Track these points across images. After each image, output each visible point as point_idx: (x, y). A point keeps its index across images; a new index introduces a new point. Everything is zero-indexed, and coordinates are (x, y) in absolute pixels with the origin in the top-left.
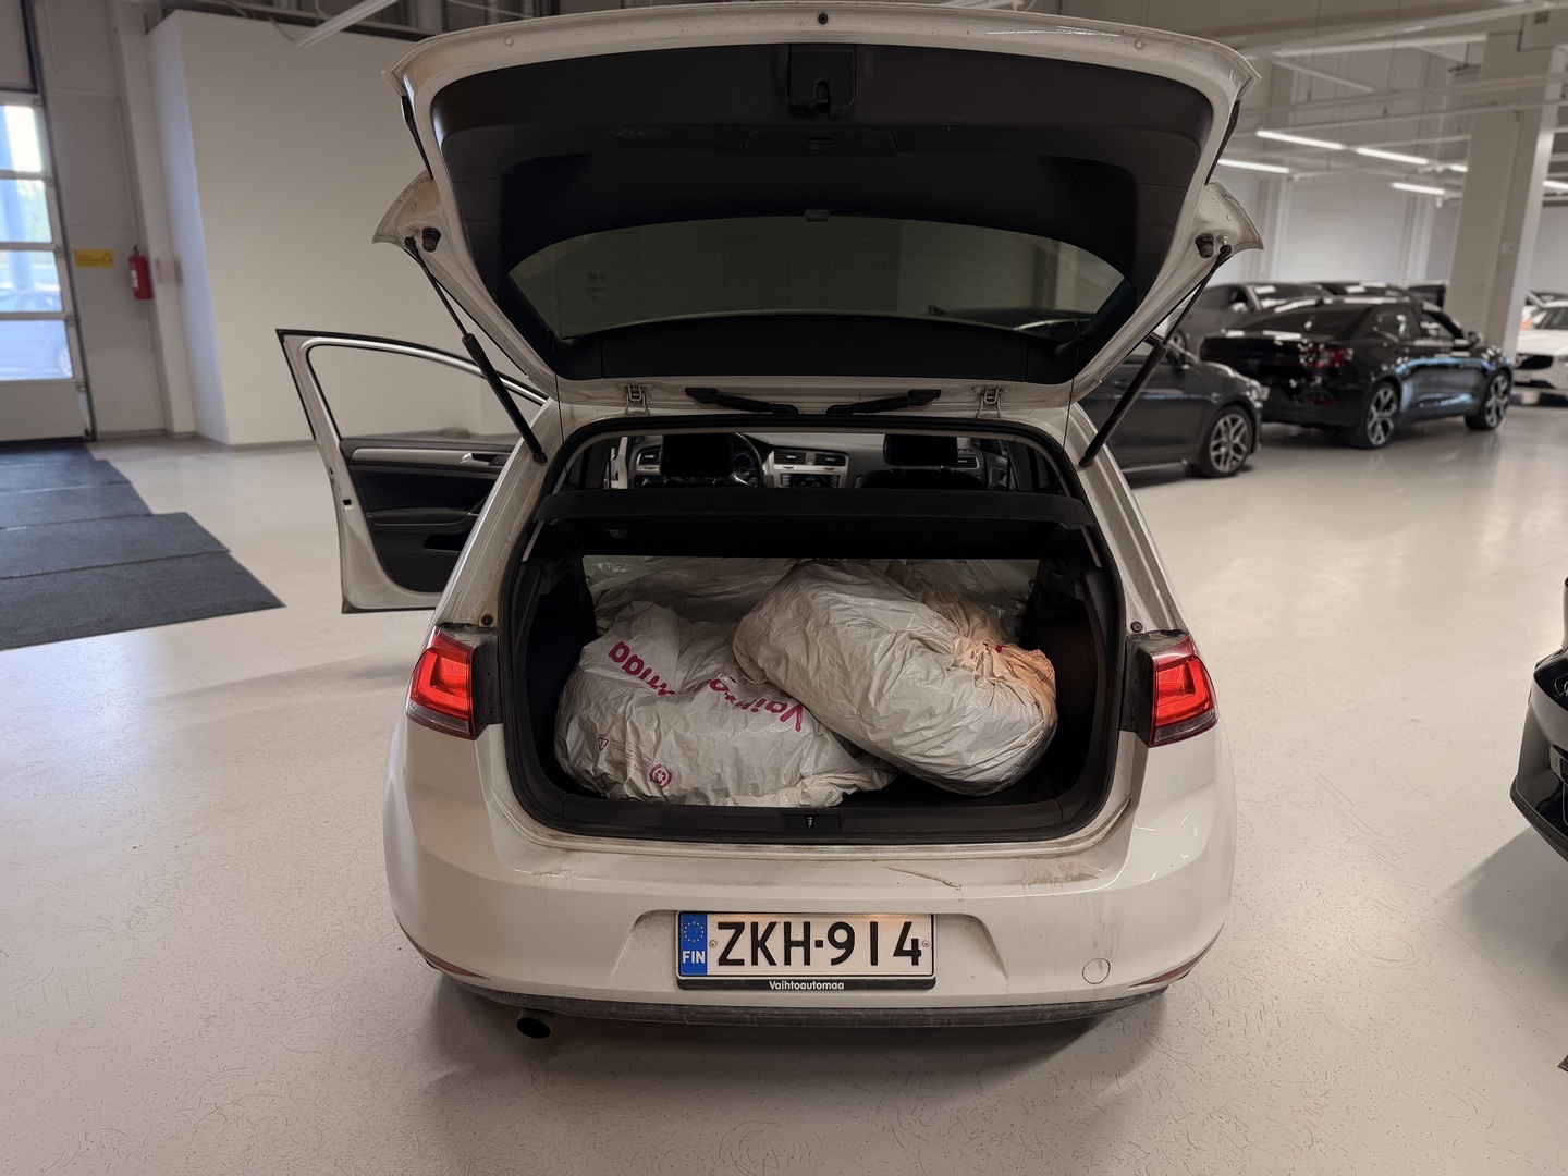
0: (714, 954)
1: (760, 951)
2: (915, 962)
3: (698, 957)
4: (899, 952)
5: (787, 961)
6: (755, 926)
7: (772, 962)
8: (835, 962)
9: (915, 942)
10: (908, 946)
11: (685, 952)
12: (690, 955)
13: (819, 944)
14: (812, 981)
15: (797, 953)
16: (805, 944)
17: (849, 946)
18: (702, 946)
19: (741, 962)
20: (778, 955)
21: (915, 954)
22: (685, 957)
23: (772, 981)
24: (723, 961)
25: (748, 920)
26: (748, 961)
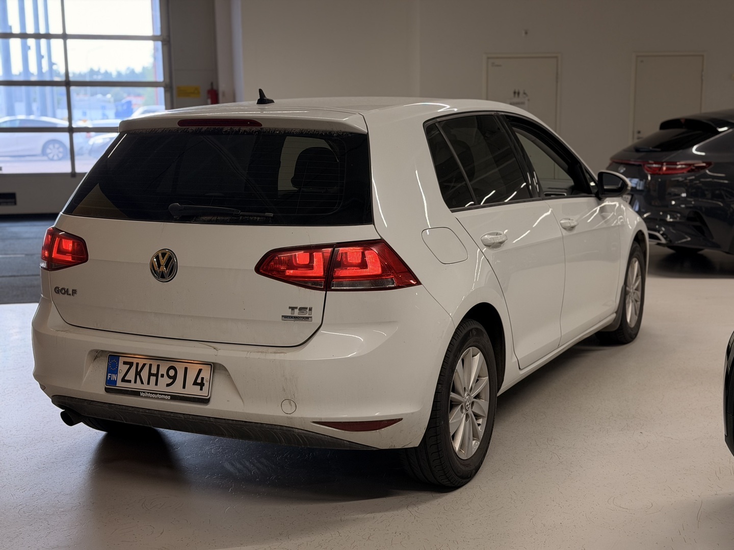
0: (120, 376)
1: (138, 376)
2: (201, 389)
3: (114, 377)
4: (195, 383)
5: (148, 383)
6: (137, 364)
7: (142, 383)
8: (168, 385)
9: (202, 379)
10: (199, 381)
11: (109, 374)
12: (111, 376)
13: (162, 376)
14: (157, 394)
15: (153, 379)
16: (156, 375)
17: (174, 378)
18: (116, 372)
19: (130, 381)
20: (145, 380)
21: (202, 385)
22: (109, 377)
23: (142, 392)
24: (123, 380)
25: (135, 361)
26: (133, 381)
